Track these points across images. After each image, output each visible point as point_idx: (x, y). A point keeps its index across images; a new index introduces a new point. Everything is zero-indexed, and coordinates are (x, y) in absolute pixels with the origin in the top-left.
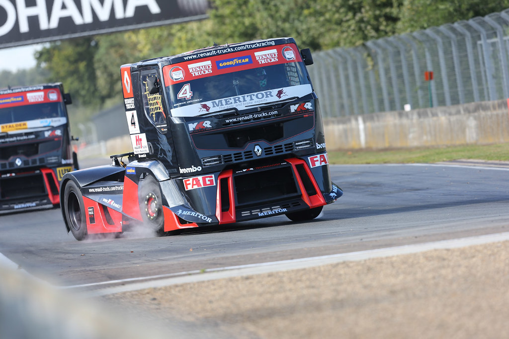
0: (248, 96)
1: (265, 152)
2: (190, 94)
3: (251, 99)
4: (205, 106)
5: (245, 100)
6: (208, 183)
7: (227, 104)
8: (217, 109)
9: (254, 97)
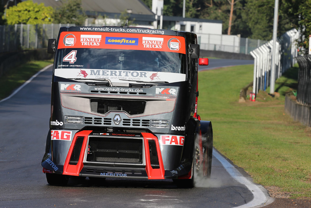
0: (124, 72)
1: (123, 122)
2: (75, 59)
3: (127, 75)
4: (84, 73)
5: (120, 75)
6: (65, 137)
7: (103, 74)
8: (94, 77)
9: (129, 74)
